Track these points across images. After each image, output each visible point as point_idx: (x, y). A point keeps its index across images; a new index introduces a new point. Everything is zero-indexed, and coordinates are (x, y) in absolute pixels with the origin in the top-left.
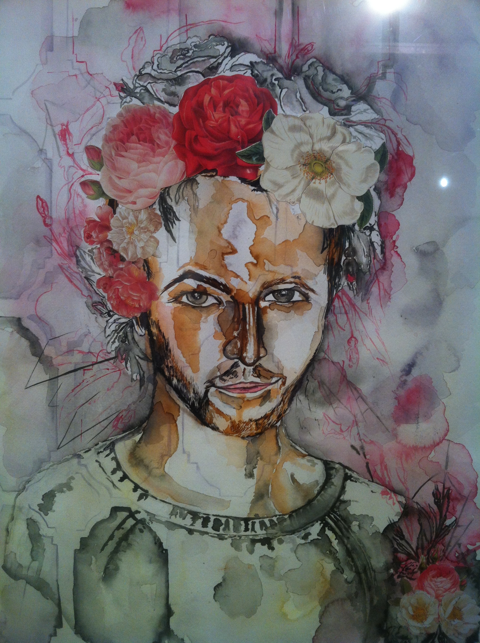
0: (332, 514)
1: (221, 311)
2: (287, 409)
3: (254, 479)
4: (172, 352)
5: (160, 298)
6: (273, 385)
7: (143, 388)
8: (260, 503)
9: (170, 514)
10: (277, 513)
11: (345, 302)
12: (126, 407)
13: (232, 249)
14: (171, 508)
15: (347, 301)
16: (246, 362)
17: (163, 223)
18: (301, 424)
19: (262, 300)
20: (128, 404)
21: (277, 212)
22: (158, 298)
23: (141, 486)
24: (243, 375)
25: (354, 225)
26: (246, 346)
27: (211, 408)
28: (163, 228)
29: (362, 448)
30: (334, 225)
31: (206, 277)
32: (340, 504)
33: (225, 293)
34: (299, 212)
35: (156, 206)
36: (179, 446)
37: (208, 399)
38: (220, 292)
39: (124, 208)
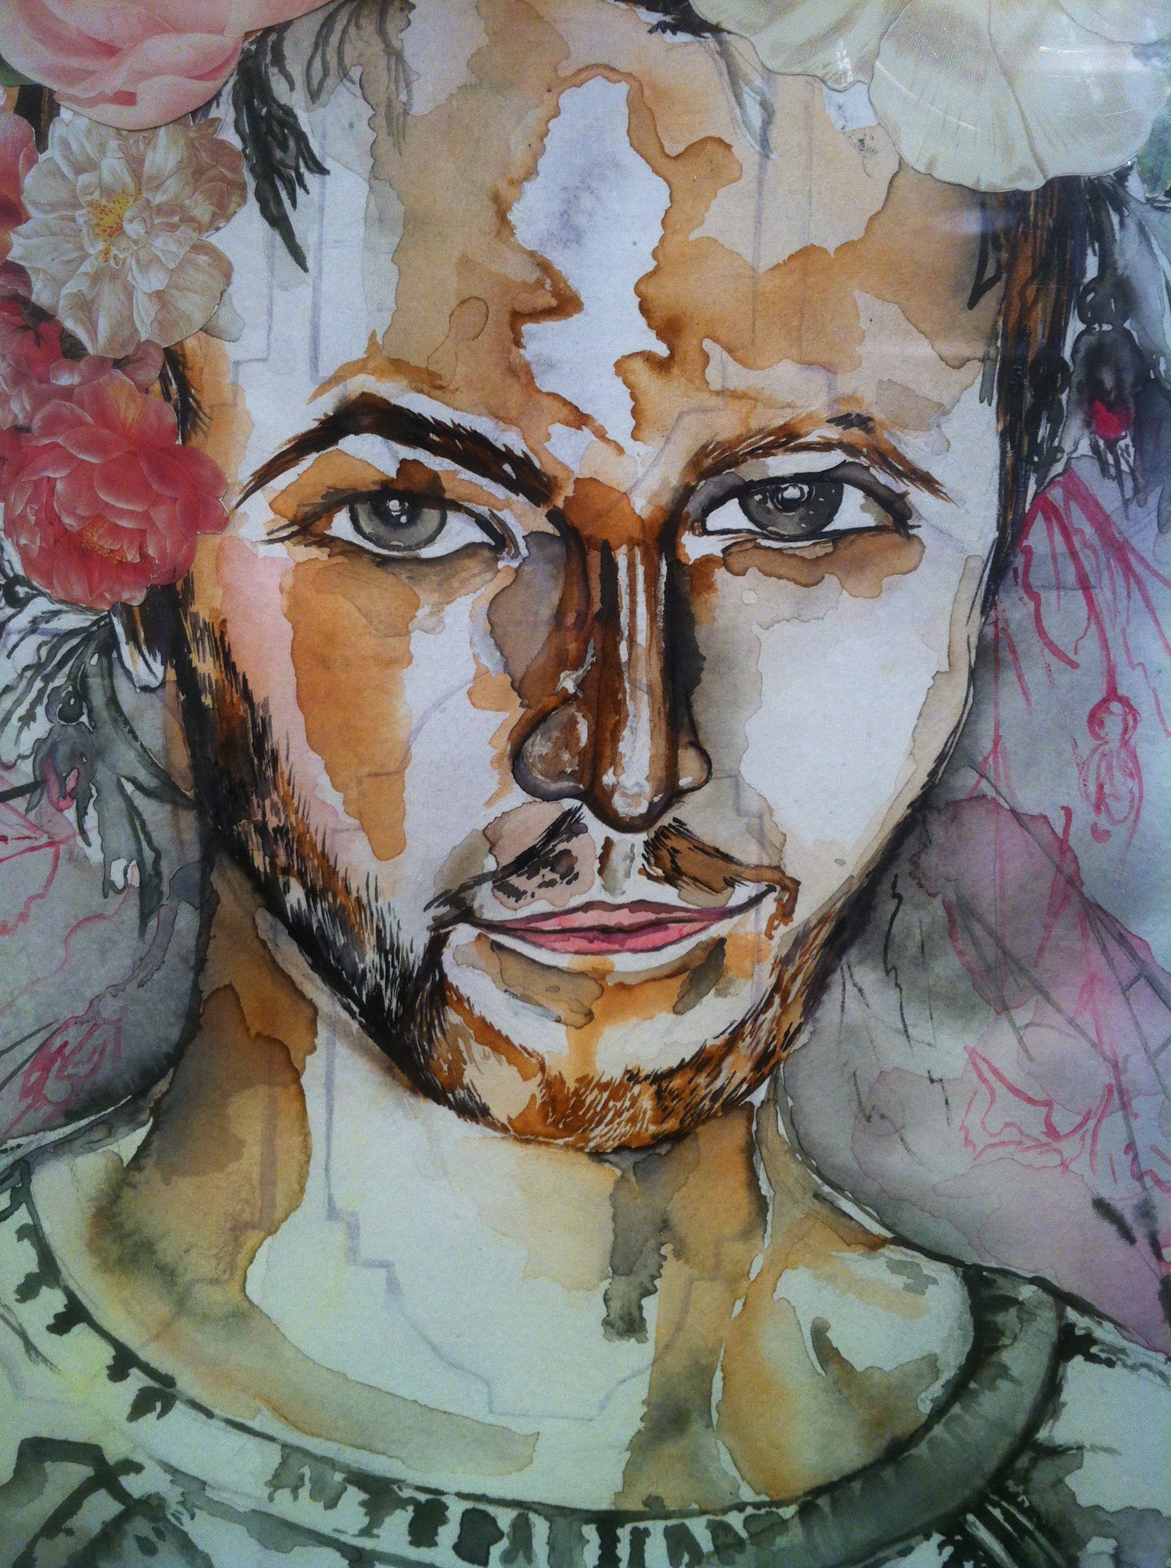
0: (996, 1505)
1: (503, 580)
2: (798, 1030)
3: (642, 1340)
4: (283, 764)
5: (233, 521)
6: (737, 919)
7: (153, 923)
8: (670, 1449)
9: (269, 1484)
10: (747, 1494)
11: (1080, 531)
12: (80, 1009)
13: (556, 293)
14: (273, 1456)
15: (1089, 530)
16: (616, 812)
17: (251, 184)
18: (864, 1099)
19: (692, 529)
20: (89, 994)
21: (767, 122)
22: (222, 523)
23: (143, 1355)
24: (601, 872)
25: (1122, 175)
26: (615, 738)
27: (453, 1017)
28: (252, 206)
29: (1146, 1211)
30: (1032, 179)
31: (438, 427)
32: (1034, 1462)
33: (522, 498)
34: (865, 118)
35: (225, 112)
36: (310, 1184)
37: (443, 976)
38: (499, 492)
39: (83, 123)
